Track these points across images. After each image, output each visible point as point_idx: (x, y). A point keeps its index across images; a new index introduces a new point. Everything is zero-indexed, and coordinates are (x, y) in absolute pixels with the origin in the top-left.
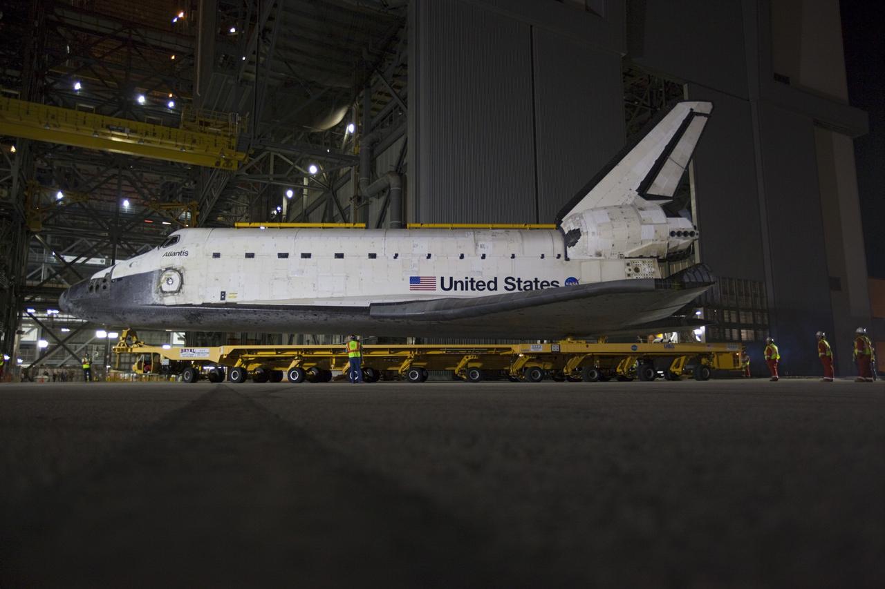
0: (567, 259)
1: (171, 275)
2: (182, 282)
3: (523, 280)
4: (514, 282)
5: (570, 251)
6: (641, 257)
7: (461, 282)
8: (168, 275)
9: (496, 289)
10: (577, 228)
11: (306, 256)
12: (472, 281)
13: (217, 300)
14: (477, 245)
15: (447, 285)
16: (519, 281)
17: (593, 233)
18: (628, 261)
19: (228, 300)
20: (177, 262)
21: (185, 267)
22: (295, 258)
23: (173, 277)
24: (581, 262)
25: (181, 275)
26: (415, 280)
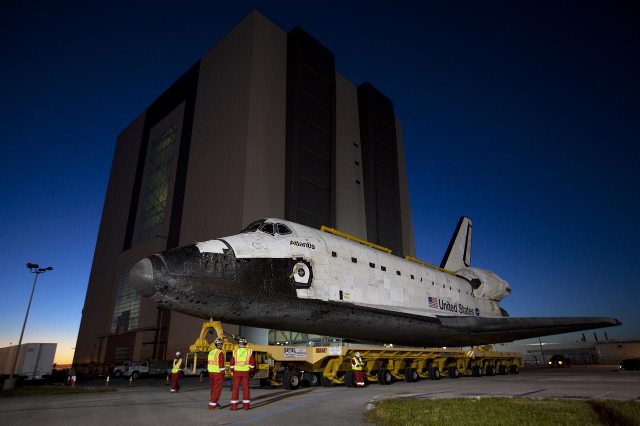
0: (474, 297)
1: (302, 266)
2: (311, 276)
3: (464, 307)
4: (461, 308)
5: (475, 291)
6: (495, 300)
7: (445, 304)
8: (299, 265)
9: (456, 311)
10: (477, 278)
11: (383, 269)
12: (449, 305)
13: (337, 298)
14: (447, 280)
15: (442, 307)
16: (463, 308)
17: (486, 283)
18: (491, 301)
19: (345, 300)
20: (306, 253)
21: (313, 260)
22: (378, 270)
23: (304, 268)
24: (478, 298)
25: (310, 268)
26: (430, 299)
